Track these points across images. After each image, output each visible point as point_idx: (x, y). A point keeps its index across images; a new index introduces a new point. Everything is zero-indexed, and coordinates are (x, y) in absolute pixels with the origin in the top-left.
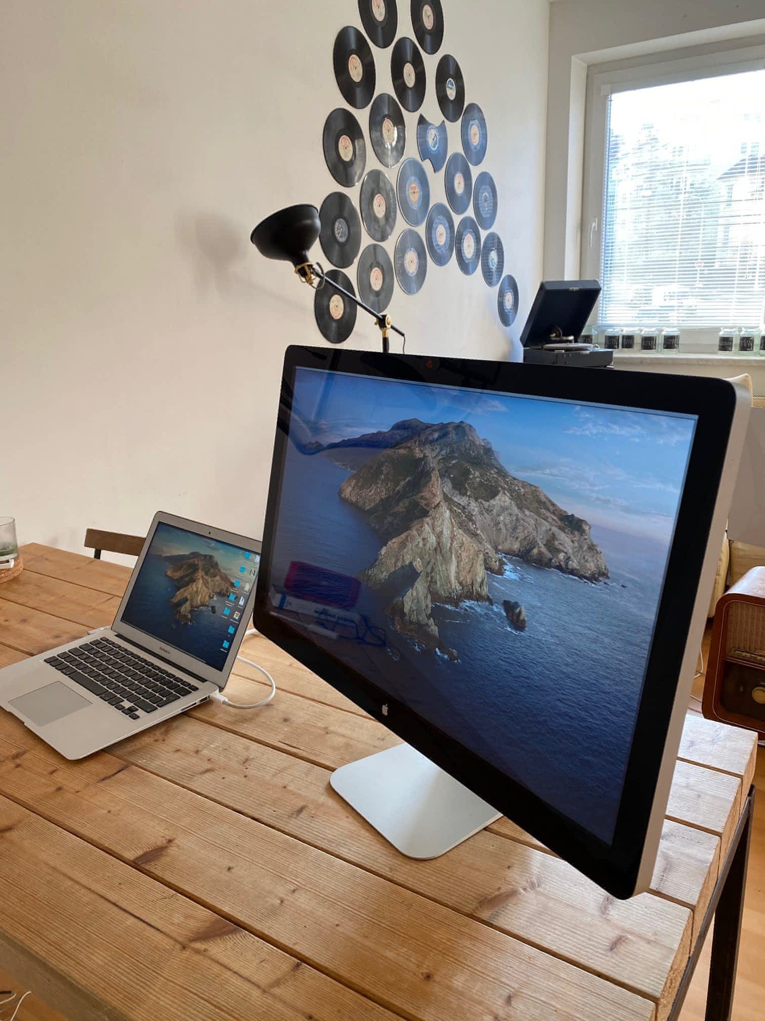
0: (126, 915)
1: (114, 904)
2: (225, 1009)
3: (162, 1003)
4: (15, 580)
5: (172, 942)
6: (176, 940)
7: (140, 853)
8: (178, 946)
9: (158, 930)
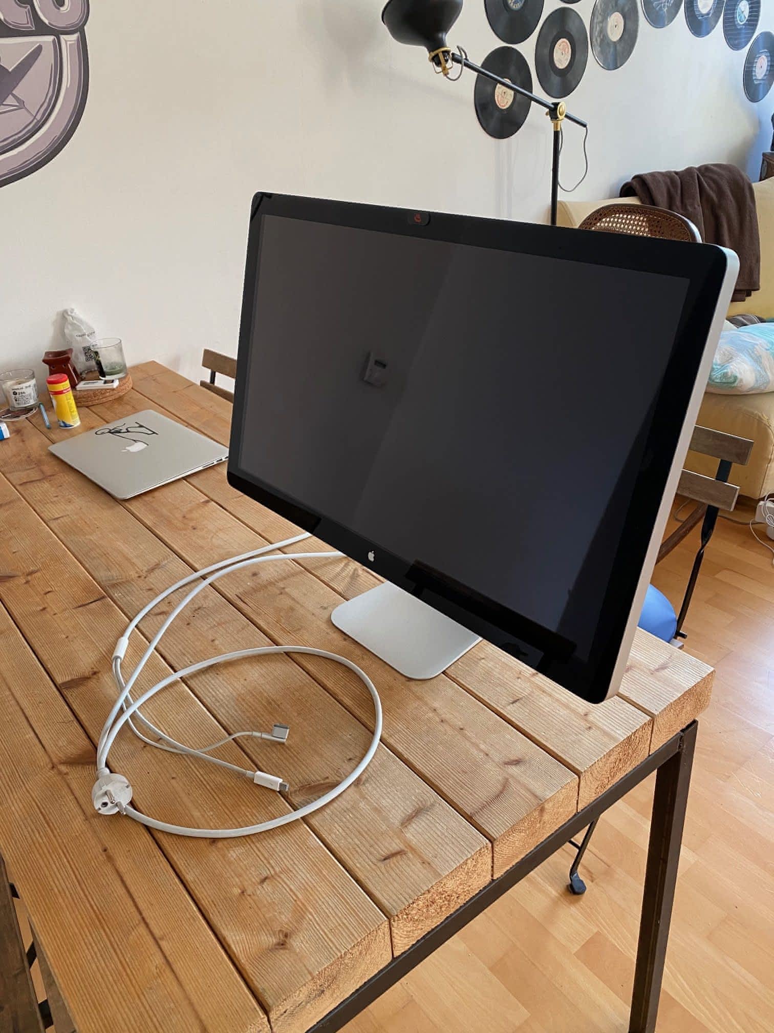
0: (30, 730)
1: (27, 718)
2: (51, 824)
3: (13, 808)
4: (120, 399)
5: (48, 760)
6: (51, 760)
7: (68, 679)
8: (50, 766)
9: (44, 748)
